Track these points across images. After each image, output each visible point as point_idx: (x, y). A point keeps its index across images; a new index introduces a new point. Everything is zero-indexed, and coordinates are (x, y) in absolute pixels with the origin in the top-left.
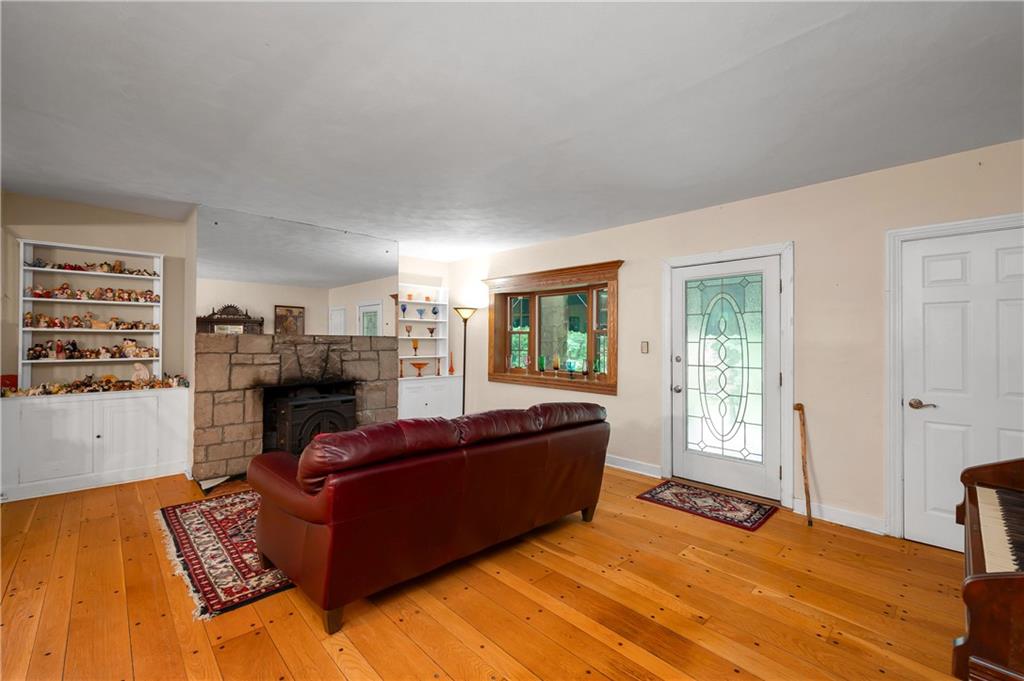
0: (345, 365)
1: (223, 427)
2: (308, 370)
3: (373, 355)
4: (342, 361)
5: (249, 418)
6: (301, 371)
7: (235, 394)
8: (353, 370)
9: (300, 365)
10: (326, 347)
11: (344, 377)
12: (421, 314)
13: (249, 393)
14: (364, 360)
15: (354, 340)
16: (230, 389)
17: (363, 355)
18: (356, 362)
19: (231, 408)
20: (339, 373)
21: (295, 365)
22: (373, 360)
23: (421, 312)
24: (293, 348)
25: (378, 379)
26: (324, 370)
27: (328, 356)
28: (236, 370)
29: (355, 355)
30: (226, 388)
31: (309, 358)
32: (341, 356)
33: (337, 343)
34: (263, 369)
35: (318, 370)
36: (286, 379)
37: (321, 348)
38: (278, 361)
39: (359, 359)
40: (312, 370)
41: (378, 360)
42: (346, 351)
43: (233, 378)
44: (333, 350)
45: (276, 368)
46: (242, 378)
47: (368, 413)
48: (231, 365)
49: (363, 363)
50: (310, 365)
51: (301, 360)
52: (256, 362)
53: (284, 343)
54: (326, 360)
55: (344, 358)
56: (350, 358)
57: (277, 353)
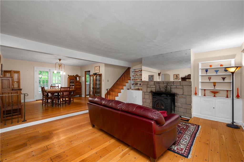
0: (172, 89)
1: (146, 99)
2: (162, 89)
3: (181, 87)
4: (171, 88)
5: (150, 99)
6: (160, 90)
7: (148, 93)
8: (174, 91)
9: (160, 88)
10: (166, 84)
11: (171, 92)
12: (217, 72)
13: (150, 93)
14: (178, 88)
15: (174, 82)
16: (147, 92)
17: (177, 87)
18: (175, 89)
19: (147, 95)
20: (170, 91)
21: (159, 88)
22: (181, 89)
23: (217, 71)
24: (158, 84)
25: (183, 94)
26: (166, 90)
27: (167, 86)
28: (148, 88)
29: (175, 87)
30: (146, 92)
31: (162, 87)
32: (170, 86)
33: (169, 83)
34: (152, 88)
35: (164, 90)
36: (157, 91)
37: (165, 84)
38: (155, 87)
39: (176, 88)
40: (163, 90)
41: (183, 89)
42: (172, 85)
43: (147, 90)
44: (168, 85)
45: (155, 88)
46: (149, 90)
47: (179, 104)
48: (147, 87)
49: (178, 89)
50: (162, 88)
51: (160, 87)
52: (151, 87)
53: (157, 83)
54: (166, 87)
55: (171, 87)
56: (173, 87)
57: (155, 85)
